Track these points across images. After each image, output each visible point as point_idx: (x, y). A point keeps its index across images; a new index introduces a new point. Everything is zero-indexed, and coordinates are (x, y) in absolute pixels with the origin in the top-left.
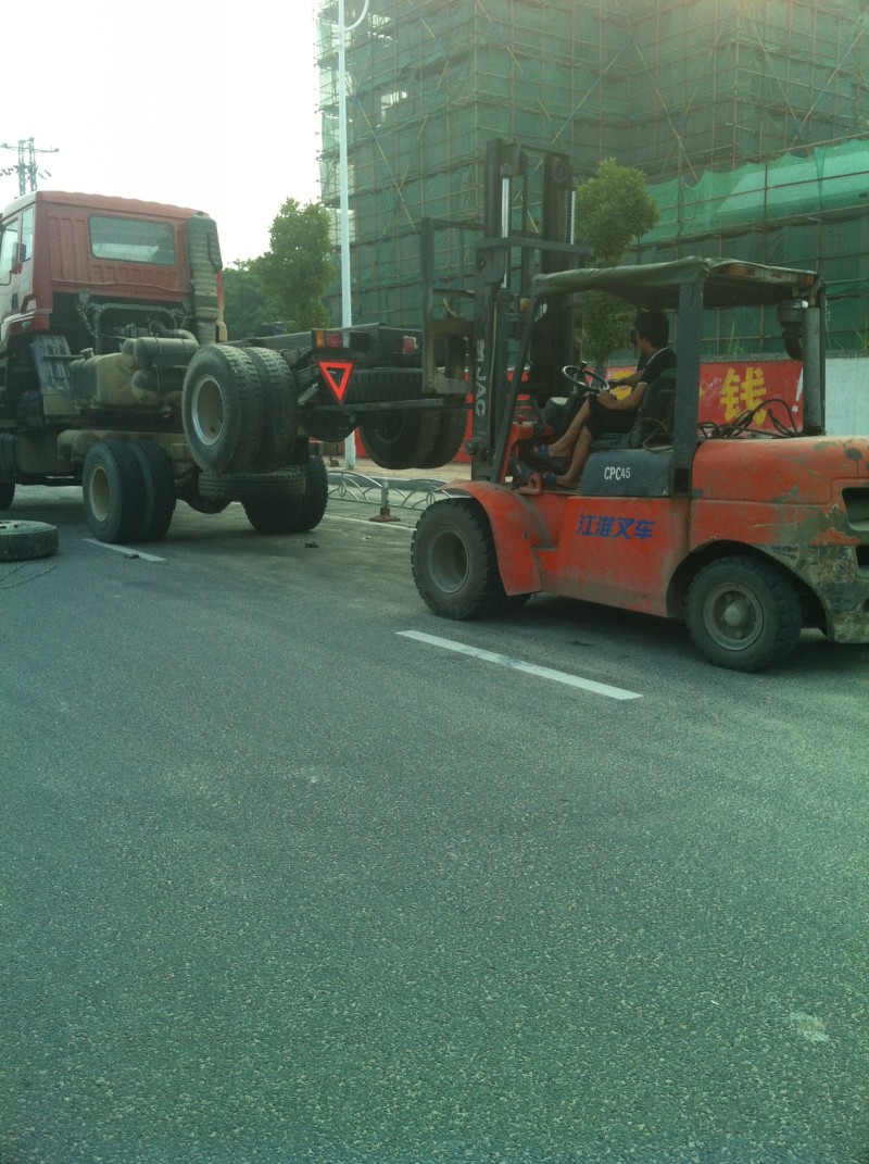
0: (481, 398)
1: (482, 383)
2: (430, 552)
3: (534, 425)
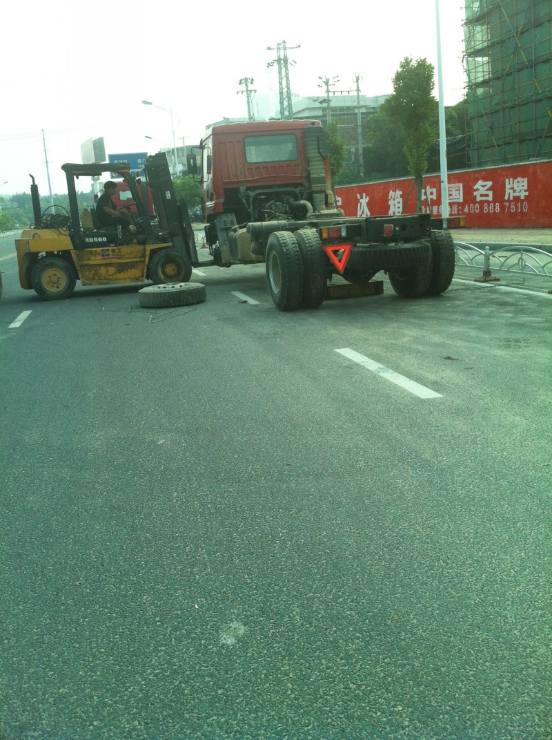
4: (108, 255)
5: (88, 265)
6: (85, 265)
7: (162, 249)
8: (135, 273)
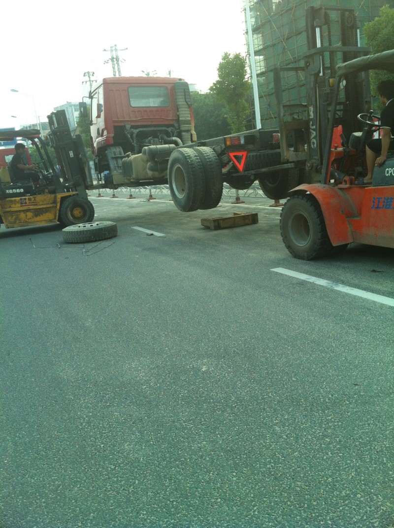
0: (313, 138)
1: (314, 130)
2: (290, 224)
3: (344, 149)
4: (26, 203)
5: (10, 211)
6: (8, 212)
7: (70, 196)
8: (49, 216)
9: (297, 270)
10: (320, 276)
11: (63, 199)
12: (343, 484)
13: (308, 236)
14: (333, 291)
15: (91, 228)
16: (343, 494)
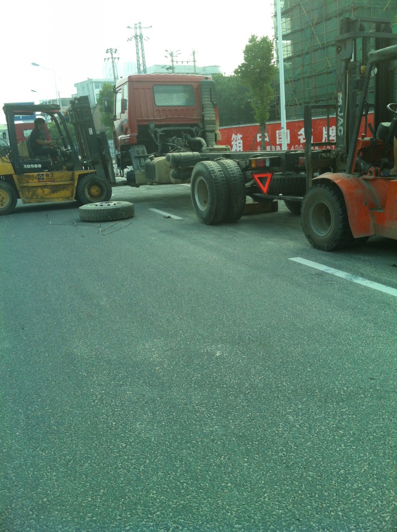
1: (341, 117)
2: (311, 213)
3: (371, 139)
4: (43, 179)
5: (27, 187)
6: (25, 187)
7: (88, 174)
8: (66, 193)
9: (316, 261)
10: (339, 268)
11: (81, 177)
12: (355, 477)
13: (329, 225)
14: (351, 283)
15: (109, 207)
16: (355, 486)
